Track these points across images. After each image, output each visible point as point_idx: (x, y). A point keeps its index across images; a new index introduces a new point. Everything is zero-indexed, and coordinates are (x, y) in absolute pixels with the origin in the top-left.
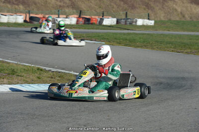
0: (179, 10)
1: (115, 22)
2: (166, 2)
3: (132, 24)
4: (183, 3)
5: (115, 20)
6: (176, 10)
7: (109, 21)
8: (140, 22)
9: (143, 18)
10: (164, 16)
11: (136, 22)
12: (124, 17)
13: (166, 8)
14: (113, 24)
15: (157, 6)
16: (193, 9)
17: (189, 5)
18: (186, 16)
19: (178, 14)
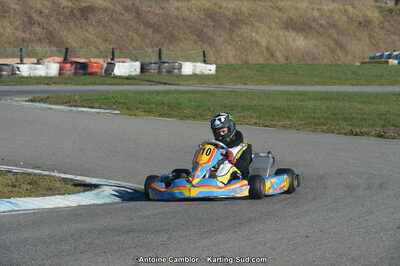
0: (264, 43)
1: (139, 70)
2: (237, 27)
3: (173, 73)
4: (270, 29)
5: (137, 65)
6: (257, 43)
7: (125, 68)
8: (188, 68)
9: (194, 60)
10: (235, 56)
11: (180, 68)
12: (155, 59)
13: (238, 39)
14: (134, 73)
15: (220, 36)
16: (291, 40)
17: (281, 33)
18: (278, 54)
19: (262, 52)
